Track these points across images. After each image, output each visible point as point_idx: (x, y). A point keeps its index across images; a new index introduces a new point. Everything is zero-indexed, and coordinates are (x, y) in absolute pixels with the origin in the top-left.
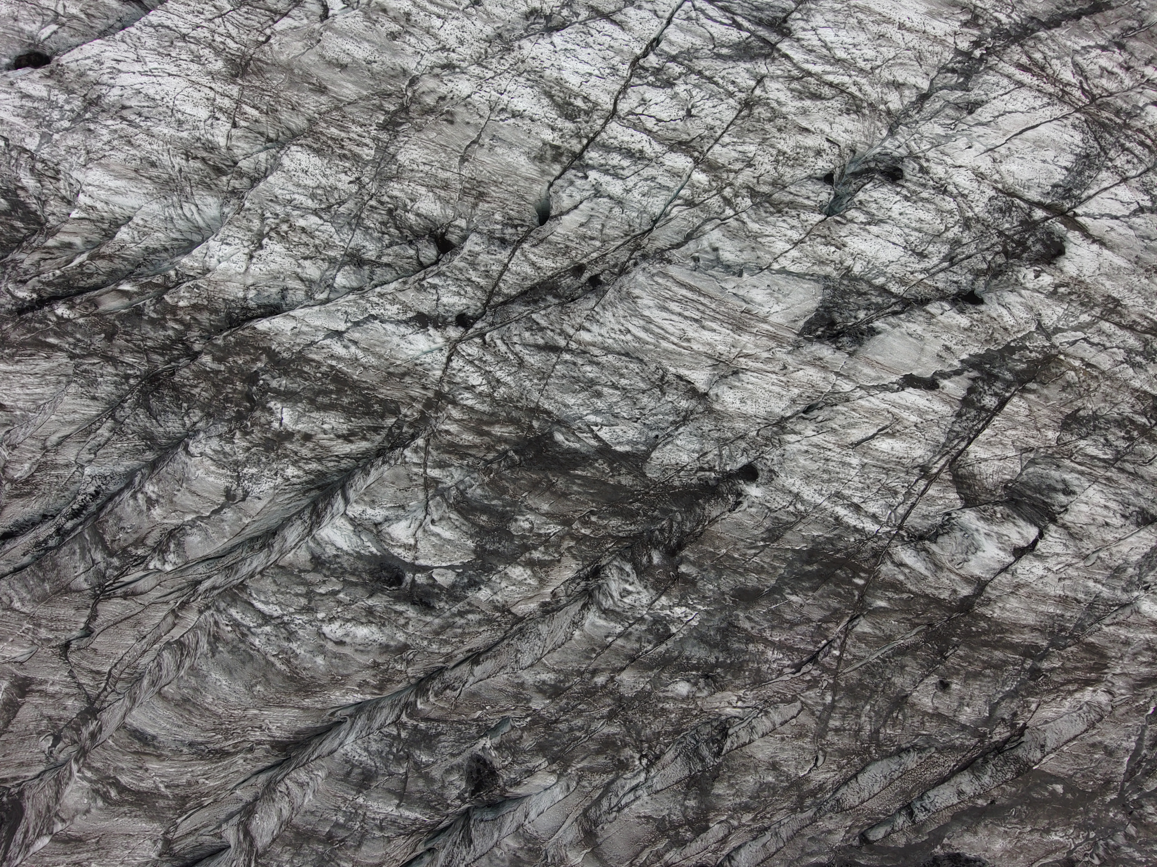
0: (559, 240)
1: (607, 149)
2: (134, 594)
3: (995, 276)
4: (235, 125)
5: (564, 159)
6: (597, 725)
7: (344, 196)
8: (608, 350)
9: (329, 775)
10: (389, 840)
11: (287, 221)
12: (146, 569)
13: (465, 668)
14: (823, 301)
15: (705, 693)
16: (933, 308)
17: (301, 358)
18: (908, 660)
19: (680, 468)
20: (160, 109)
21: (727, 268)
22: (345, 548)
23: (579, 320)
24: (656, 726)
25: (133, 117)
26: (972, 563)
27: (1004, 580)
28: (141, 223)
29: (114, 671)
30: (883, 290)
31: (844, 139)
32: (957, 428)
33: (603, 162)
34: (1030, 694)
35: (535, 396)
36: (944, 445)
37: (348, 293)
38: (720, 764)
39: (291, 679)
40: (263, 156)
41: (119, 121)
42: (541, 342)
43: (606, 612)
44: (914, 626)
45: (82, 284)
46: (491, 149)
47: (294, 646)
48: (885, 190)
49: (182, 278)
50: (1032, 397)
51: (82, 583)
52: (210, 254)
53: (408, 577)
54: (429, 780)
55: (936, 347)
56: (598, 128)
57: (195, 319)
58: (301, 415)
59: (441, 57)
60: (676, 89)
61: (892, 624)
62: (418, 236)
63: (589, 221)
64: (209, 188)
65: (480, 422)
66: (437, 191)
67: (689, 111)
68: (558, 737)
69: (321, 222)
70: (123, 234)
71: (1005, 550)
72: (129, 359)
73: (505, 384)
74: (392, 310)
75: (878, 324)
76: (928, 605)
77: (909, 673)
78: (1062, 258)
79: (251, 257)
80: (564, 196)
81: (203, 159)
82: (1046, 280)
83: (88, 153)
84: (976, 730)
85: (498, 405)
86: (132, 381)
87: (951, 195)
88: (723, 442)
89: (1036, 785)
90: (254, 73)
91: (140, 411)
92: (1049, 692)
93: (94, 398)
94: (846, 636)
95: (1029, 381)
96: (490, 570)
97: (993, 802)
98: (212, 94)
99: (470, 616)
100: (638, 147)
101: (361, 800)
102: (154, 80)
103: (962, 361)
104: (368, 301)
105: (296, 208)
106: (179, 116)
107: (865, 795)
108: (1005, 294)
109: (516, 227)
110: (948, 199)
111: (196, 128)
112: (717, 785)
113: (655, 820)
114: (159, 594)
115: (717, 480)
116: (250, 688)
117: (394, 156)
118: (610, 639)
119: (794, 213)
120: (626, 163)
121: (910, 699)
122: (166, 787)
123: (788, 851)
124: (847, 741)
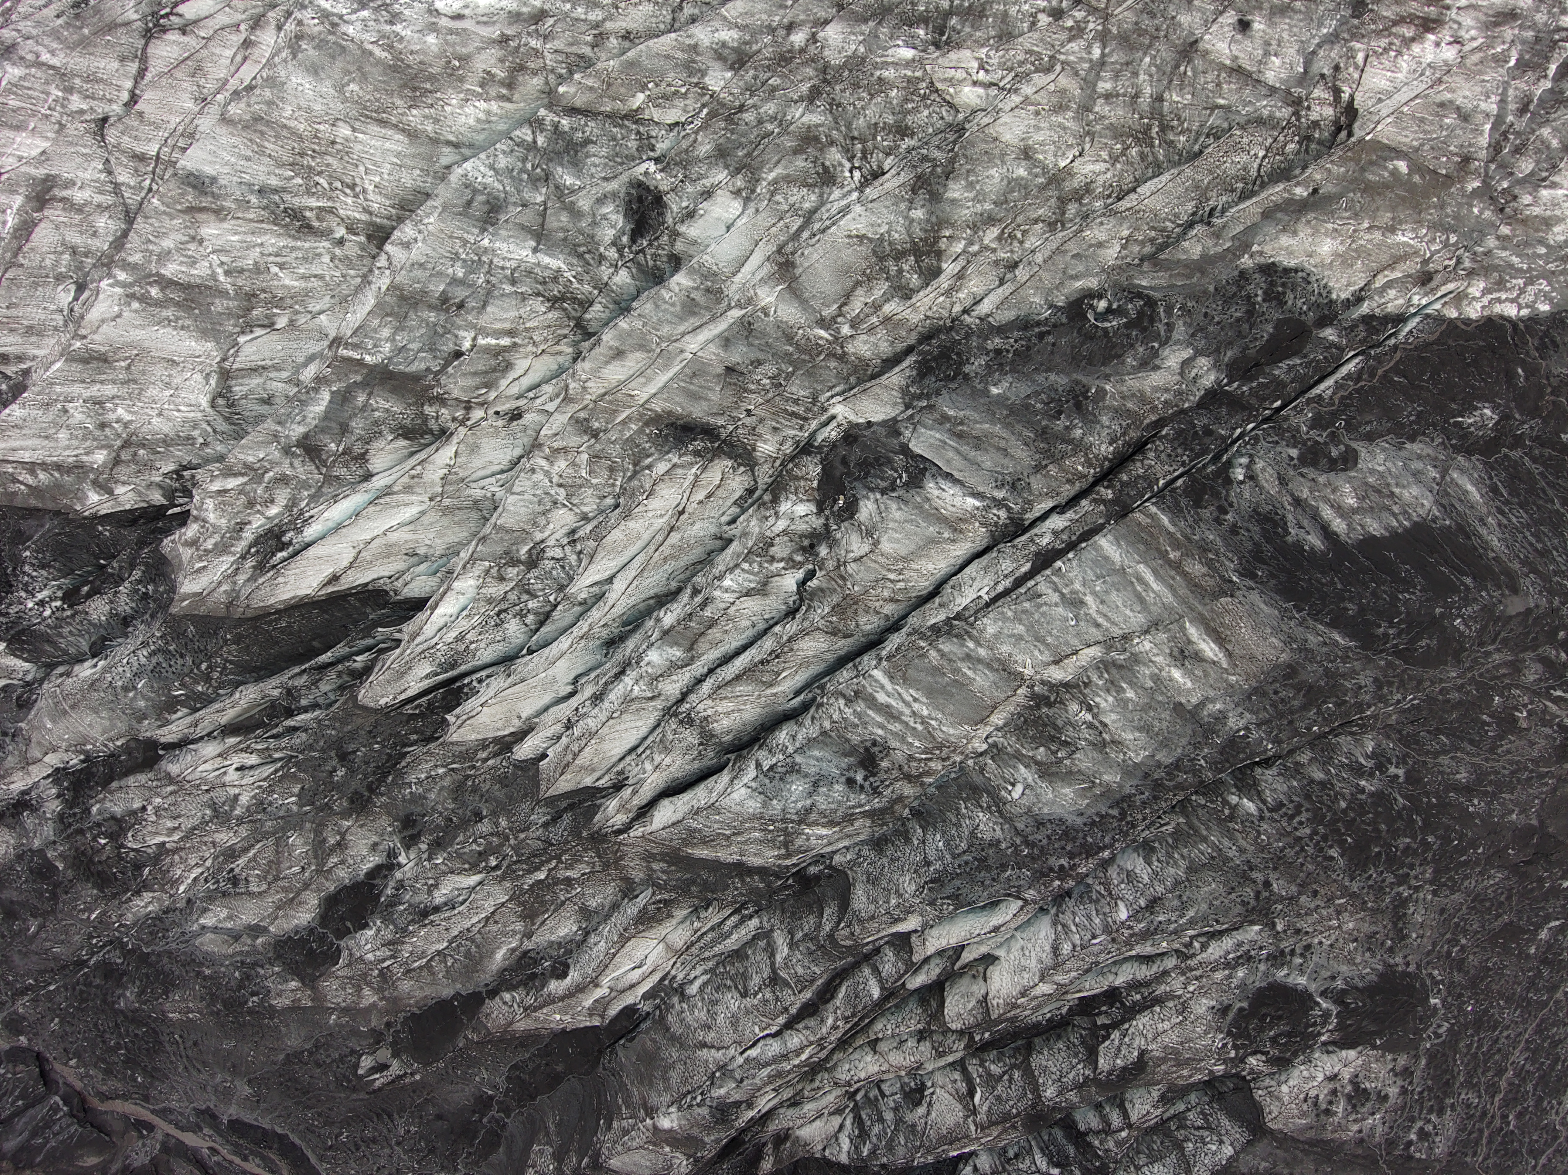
6: (795, 111)
9: (445, 207)
10: (524, 297)
24: (872, 114)
34: (1354, 36)
38: (956, 154)
39: (394, 69)
47: (398, 28)
54: (575, 213)
68: (744, 134)
77: (1199, 9)
84: (1288, 93)
89: (1372, 163)
92: (1379, 33)
97: (1315, 191)
101: (486, 242)
112: (951, 184)
113: (870, 241)
116: (340, 89)
121: (1201, 46)
122: (227, 273)
123: (1046, 276)
124: (1120, 113)
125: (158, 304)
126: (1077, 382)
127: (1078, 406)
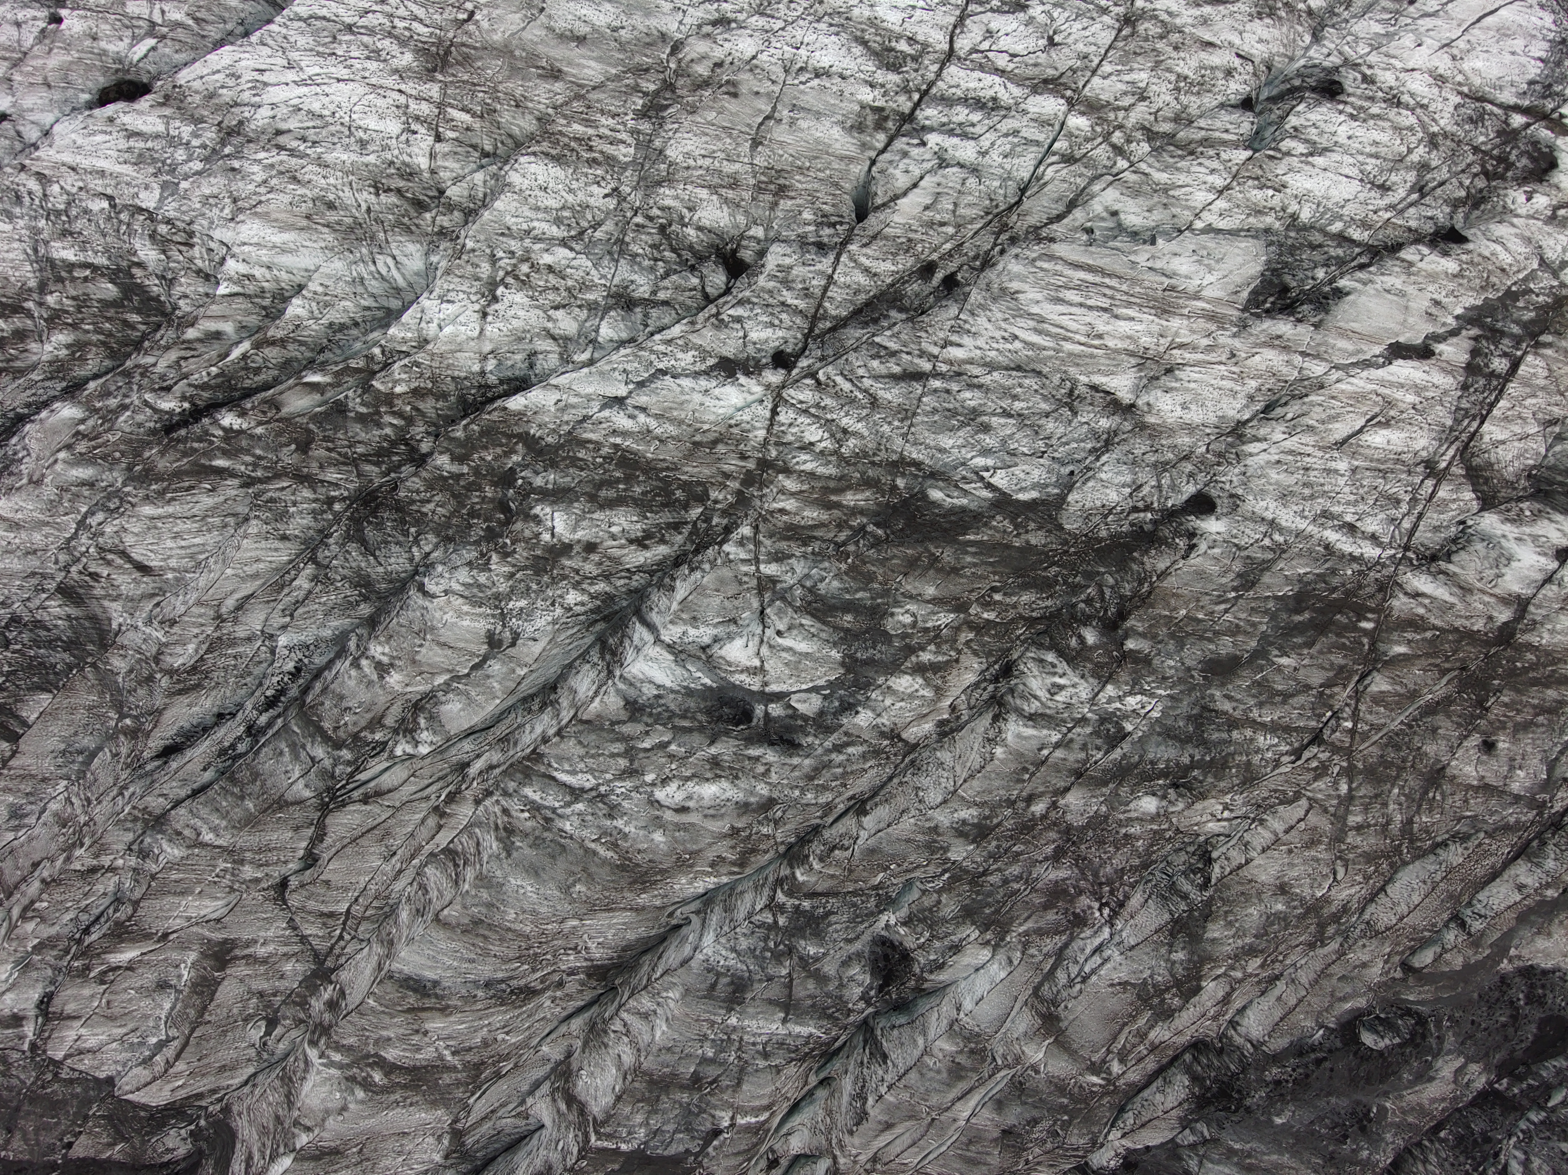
0: (899, 232)
1: (948, 101)
2: (379, 794)
3: (1476, 206)
4: (438, 138)
5: (890, 124)
6: (1038, 870)
7: (600, 216)
8: (992, 367)
9: (686, 993)
10: (778, 1070)
11: (527, 260)
12: (392, 756)
13: (849, 823)
14: (1268, 262)
15: (1180, 806)
16: (1409, 254)
17: (573, 440)
18: (1440, 720)
19: (1107, 511)
20: (332, 128)
21: (1134, 235)
22: (668, 684)
23: (941, 335)
24: (1118, 861)
25: (294, 144)
26: (1507, 578)
27: (1550, 594)
28: (320, 289)
29: (356, 907)
30: (1342, 239)
31: (1258, 51)
32: (1465, 404)
33: (945, 120)
35: (898, 443)
36: (1452, 429)
37: (617, 349)
38: (1211, 898)
39: (622, 868)
40: (479, 177)
41: (275, 152)
42: (897, 369)
43: (1032, 718)
44: (1443, 672)
45: (247, 383)
46: (792, 123)
47: (619, 823)
48: (1323, 109)
49: (391, 356)
50: (1549, 352)
51: (301, 790)
52: (426, 318)
53: (759, 710)
54: (821, 979)
55: (1421, 303)
56: (931, 76)
57: (417, 409)
58: (580, 519)
59: (709, 11)
60: (1031, 12)
61: (1415, 674)
62: (701, 258)
63: (935, 201)
64: (408, 230)
65: (826, 490)
66: (723, 191)
67: (1051, 40)
68: (990, 894)
69: (572, 255)
70: (296, 308)
71: (1546, 555)
72: (332, 475)
73: (855, 434)
74: (686, 359)
75: (1344, 283)
76: (1459, 642)
77: (1444, 737)
78: (1555, 172)
79: (485, 315)
80: (897, 173)
81: (399, 191)
82: (1541, 201)
83: (235, 201)
84: (1533, 799)
85: (848, 463)
86: (337, 507)
87: (1407, 107)
88: (1161, 467)
90: (458, 63)
91: (352, 546)
93: (284, 538)
94: (1358, 701)
95: (1542, 333)
96: (867, 686)
98: (403, 99)
99: (850, 750)
100: (990, 93)
101: (733, 1021)
102: (318, 89)
103: (1457, 317)
104: (652, 352)
105: (537, 239)
106: (361, 134)
107: (1403, 909)
108: (1492, 227)
109: (833, 225)
110: (1405, 112)
111: (386, 148)
112: (1210, 926)
113: (1133, 985)
114: (414, 788)
115: (1154, 522)
116: (566, 890)
117: (661, 152)
118: (1045, 752)
119: (1211, 152)
120: (976, 117)
121: (1449, 772)
122: (454, 1054)
123: (1314, 1000)
124: (1373, 841)
125: (385, 1090)
126: (1358, 1103)
127: (1363, 1129)
